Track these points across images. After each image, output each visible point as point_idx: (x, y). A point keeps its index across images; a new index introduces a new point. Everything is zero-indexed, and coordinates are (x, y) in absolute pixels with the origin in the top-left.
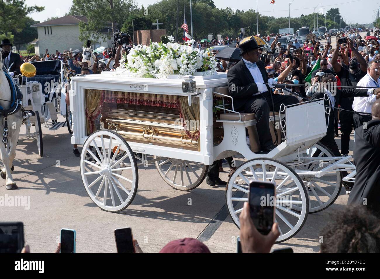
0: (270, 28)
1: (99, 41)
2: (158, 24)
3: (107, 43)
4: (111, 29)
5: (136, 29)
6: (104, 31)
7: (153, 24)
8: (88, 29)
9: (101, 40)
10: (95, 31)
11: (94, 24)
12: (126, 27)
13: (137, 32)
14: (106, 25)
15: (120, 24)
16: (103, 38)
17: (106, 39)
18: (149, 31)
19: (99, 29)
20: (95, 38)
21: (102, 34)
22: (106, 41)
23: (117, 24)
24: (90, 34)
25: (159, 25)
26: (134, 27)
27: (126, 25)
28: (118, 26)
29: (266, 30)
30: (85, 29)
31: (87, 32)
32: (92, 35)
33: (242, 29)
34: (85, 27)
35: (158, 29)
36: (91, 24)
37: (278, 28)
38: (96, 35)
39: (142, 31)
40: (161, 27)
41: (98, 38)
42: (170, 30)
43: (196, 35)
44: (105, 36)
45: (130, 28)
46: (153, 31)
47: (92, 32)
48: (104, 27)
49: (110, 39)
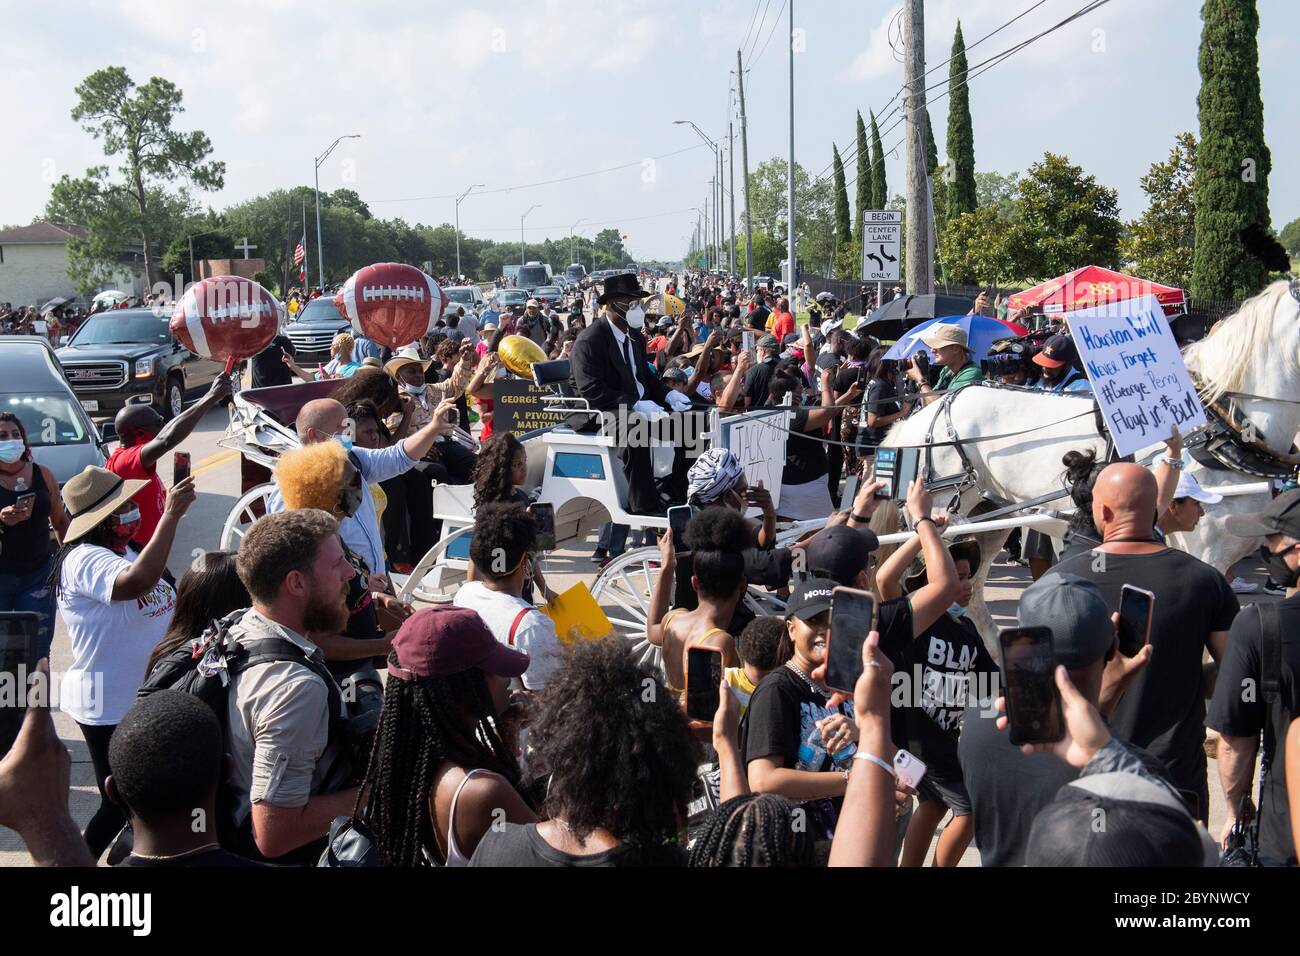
0: (484, 265)
1: (113, 280)
2: (246, 247)
3: (132, 284)
4: (141, 256)
5: (197, 257)
6: (125, 258)
7: (236, 247)
8: (87, 254)
9: (117, 277)
10: (105, 257)
11: (101, 244)
12: (175, 253)
13: (201, 263)
14: (131, 245)
15: (161, 244)
16: (121, 273)
17: (131, 275)
18: (227, 262)
19: (113, 254)
20: (104, 273)
21: (120, 265)
22: (129, 281)
23: (154, 244)
24: (92, 264)
25: (249, 250)
26: (194, 253)
27: (174, 247)
28: (156, 249)
29: (477, 267)
30: (82, 253)
31: (87, 260)
32: (97, 266)
33: (426, 263)
34: (82, 248)
35: (246, 258)
36: (96, 243)
37: (501, 264)
38: (108, 266)
39: (211, 262)
40: (253, 254)
41: (110, 273)
42: (275, 261)
43: (329, 272)
44: (126, 269)
45: (185, 255)
46: (237, 261)
47: (96, 260)
48: (126, 250)
49: (138, 276)
